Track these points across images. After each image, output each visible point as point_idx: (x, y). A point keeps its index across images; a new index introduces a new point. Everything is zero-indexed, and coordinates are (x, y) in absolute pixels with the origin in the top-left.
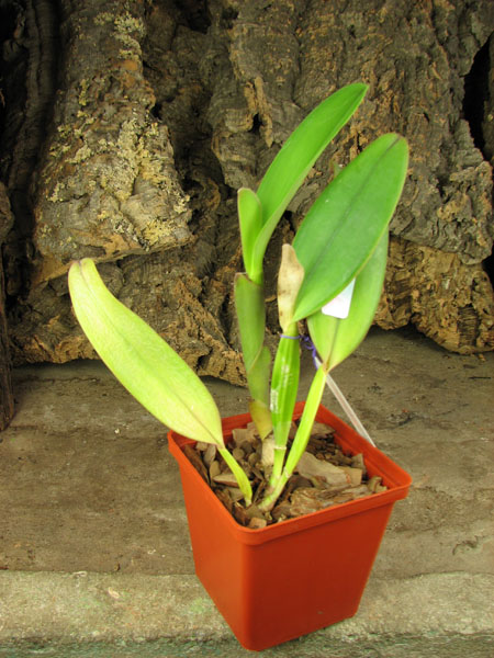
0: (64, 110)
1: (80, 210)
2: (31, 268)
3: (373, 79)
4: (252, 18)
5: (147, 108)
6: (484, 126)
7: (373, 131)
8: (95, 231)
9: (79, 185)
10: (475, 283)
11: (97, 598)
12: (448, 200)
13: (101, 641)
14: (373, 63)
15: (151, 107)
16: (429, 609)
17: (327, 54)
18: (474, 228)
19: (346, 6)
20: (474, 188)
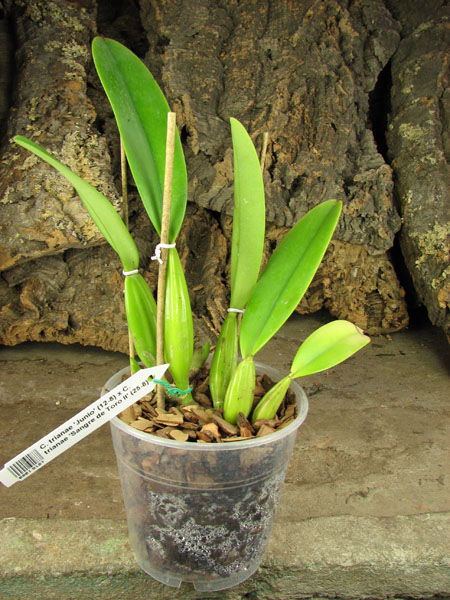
0: (15, 125)
1: (27, 210)
3: (286, 95)
4: (181, 44)
5: (89, 122)
6: (387, 135)
7: (286, 139)
8: (38, 227)
9: (27, 188)
10: (380, 272)
11: (22, 539)
12: (353, 198)
13: (22, 576)
14: (287, 81)
15: (92, 122)
16: (315, 546)
17: (246, 74)
18: (376, 222)
19: (264, 33)
20: (375, 188)
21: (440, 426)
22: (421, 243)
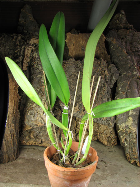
1: (33, 117)
2: (23, 127)
8: (36, 121)
9: (33, 112)
10: (111, 132)
18: (110, 121)
21: (120, 170)
22: (119, 127)
